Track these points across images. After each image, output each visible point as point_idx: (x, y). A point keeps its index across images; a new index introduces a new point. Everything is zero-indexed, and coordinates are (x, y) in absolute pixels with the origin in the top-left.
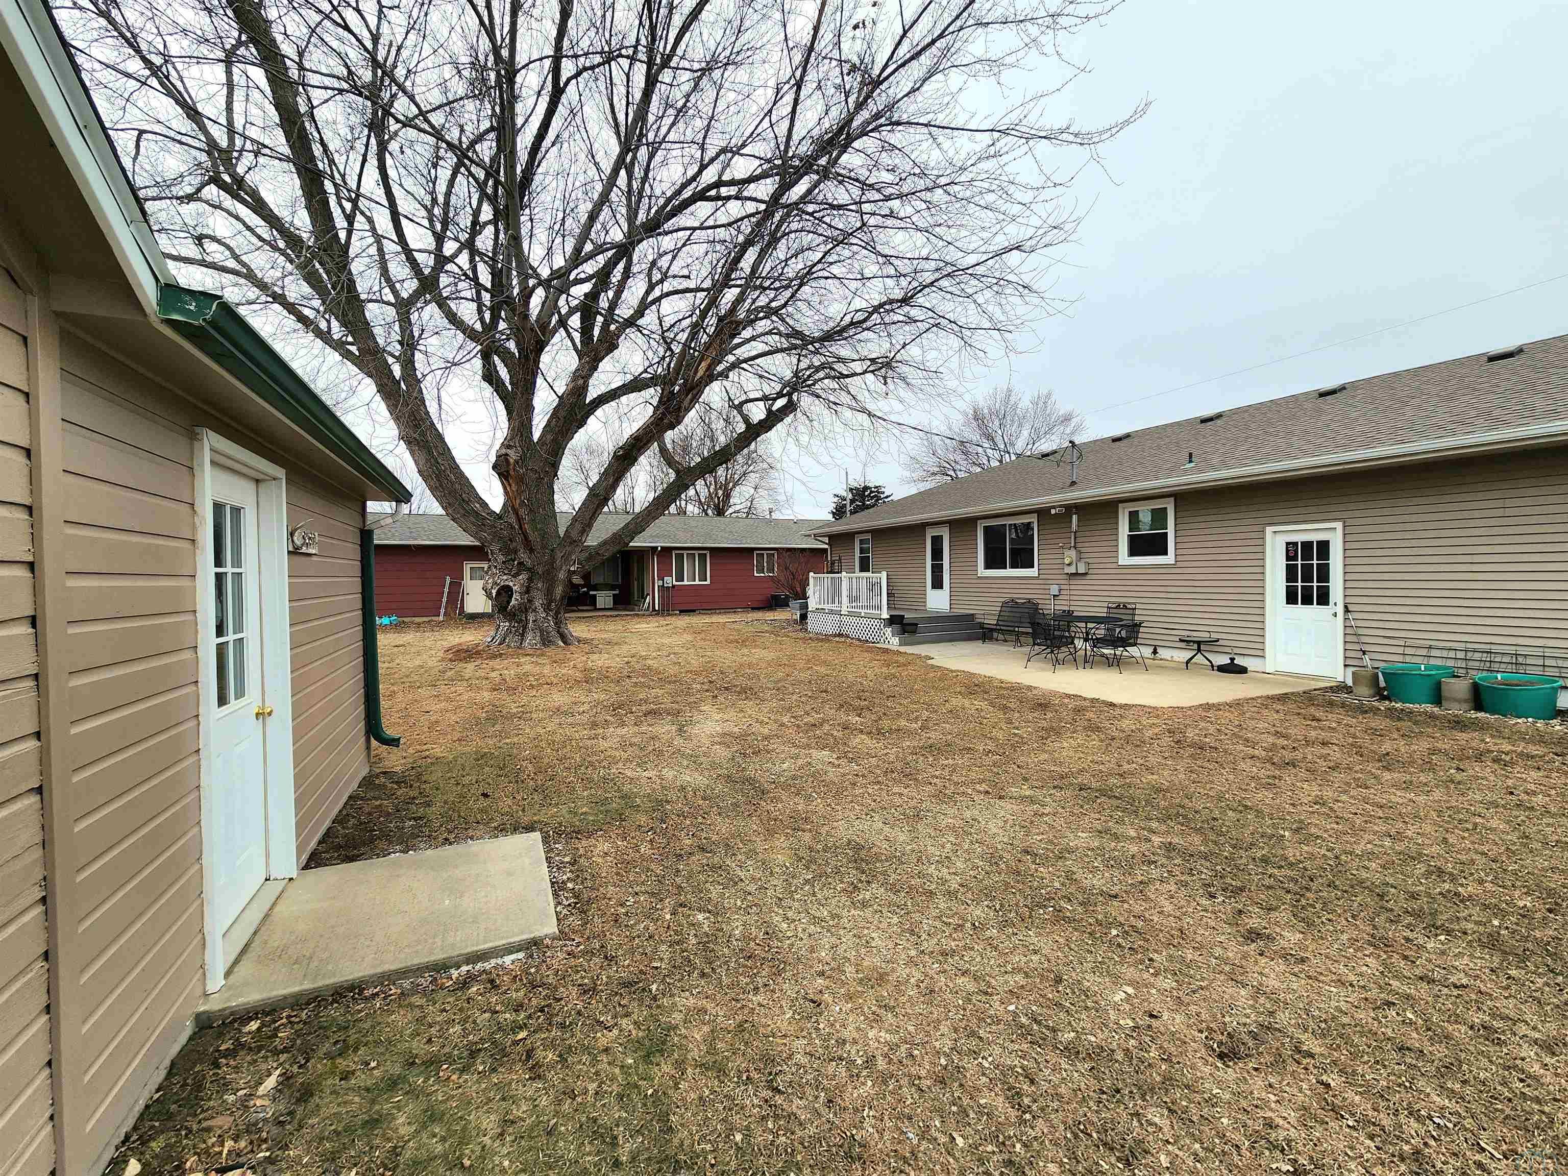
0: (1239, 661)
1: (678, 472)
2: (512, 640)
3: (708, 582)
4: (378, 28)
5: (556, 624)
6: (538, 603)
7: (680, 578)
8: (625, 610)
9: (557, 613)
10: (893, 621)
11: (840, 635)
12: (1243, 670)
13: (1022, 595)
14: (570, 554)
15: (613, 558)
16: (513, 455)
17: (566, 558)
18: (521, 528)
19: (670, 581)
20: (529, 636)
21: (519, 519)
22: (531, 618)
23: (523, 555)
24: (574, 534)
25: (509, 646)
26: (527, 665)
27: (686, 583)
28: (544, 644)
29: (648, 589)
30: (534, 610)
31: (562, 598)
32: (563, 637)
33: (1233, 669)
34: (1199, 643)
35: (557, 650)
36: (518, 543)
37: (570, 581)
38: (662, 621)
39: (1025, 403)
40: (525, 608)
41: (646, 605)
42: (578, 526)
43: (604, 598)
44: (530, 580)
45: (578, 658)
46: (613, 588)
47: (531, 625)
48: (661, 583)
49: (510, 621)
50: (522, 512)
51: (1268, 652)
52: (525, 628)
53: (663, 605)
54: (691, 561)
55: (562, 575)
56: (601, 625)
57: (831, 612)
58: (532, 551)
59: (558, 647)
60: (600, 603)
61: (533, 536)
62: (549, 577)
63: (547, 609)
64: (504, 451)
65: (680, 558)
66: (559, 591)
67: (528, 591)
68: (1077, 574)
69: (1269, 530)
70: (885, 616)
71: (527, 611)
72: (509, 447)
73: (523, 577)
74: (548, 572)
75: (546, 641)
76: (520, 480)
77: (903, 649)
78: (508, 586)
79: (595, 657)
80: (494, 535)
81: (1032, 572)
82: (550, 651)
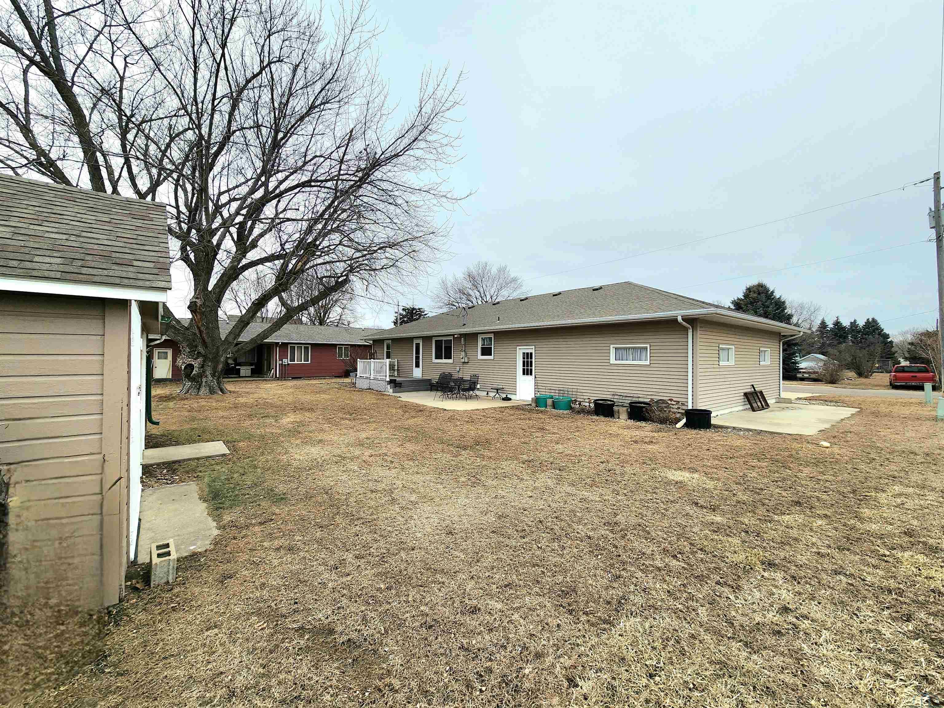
0: (509, 396)
1: (287, 309)
2: (193, 392)
3: (309, 362)
4: (124, 74)
5: (218, 383)
6: (208, 373)
7: (293, 359)
8: (258, 377)
9: (219, 378)
10: (392, 382)
11: (370, 389)
12: (510, 399)
13: (447, 370)
14: (228, 349)
15: (252, 350)
16: (199, 302)
17: (225, 351)
18: (201, 335)
19: (285, 361)
20: (203, 389)
21: (201, 332)
22: (204, 380)
23: (201, 349)
24: (230, 339)
25: (191, 395)
26: (203, 403)
27: (296, 362)
28: (211, 393)
29: (273, 365)
30: (206, 377)
31: (222, 370)
32: (222, 390)
33: (507, 399)
34: (497, 390)
35: (219, 395)
36: (198, 341)
37: (227, 362)
38: (280, 383)
39: (494, 271)
40: (201, 375)
41: (271, 374)
42: (232, 336)
43: (245, 371)
44: (204, 361)
45: (230, 399)
46: (251, 365)
47: (204, 384)
48: (281, 362)
49: (192, 382)
50: (202, 328)
51: (518, 393)
52: (200, 385)
53: (282, 374)
54: (299, 350)
55: (222, 359)
56: (243, 385)
57: (367, 378)
58: (206, 347)
59: (219, 394)
60: (242, 373)
61: (208, 340)
62: (215, 360)
63: (213, 375)
64: (194, 300)
65: (293, 349)
66: (220, 366)
67: (202, 367)
68: (464, 362)
69: (518, 348)
70: (388, 379)
71: (201, 377)
72: (197, 298)
73: (200, 360)
74: (215, 357)
75: (212, 392)
76: (202, 313)
77: (394, 394)
78: (192, 364)
79: (240, 399)
80: (184, 338)
81: (450, 361)
82: (215, 396)
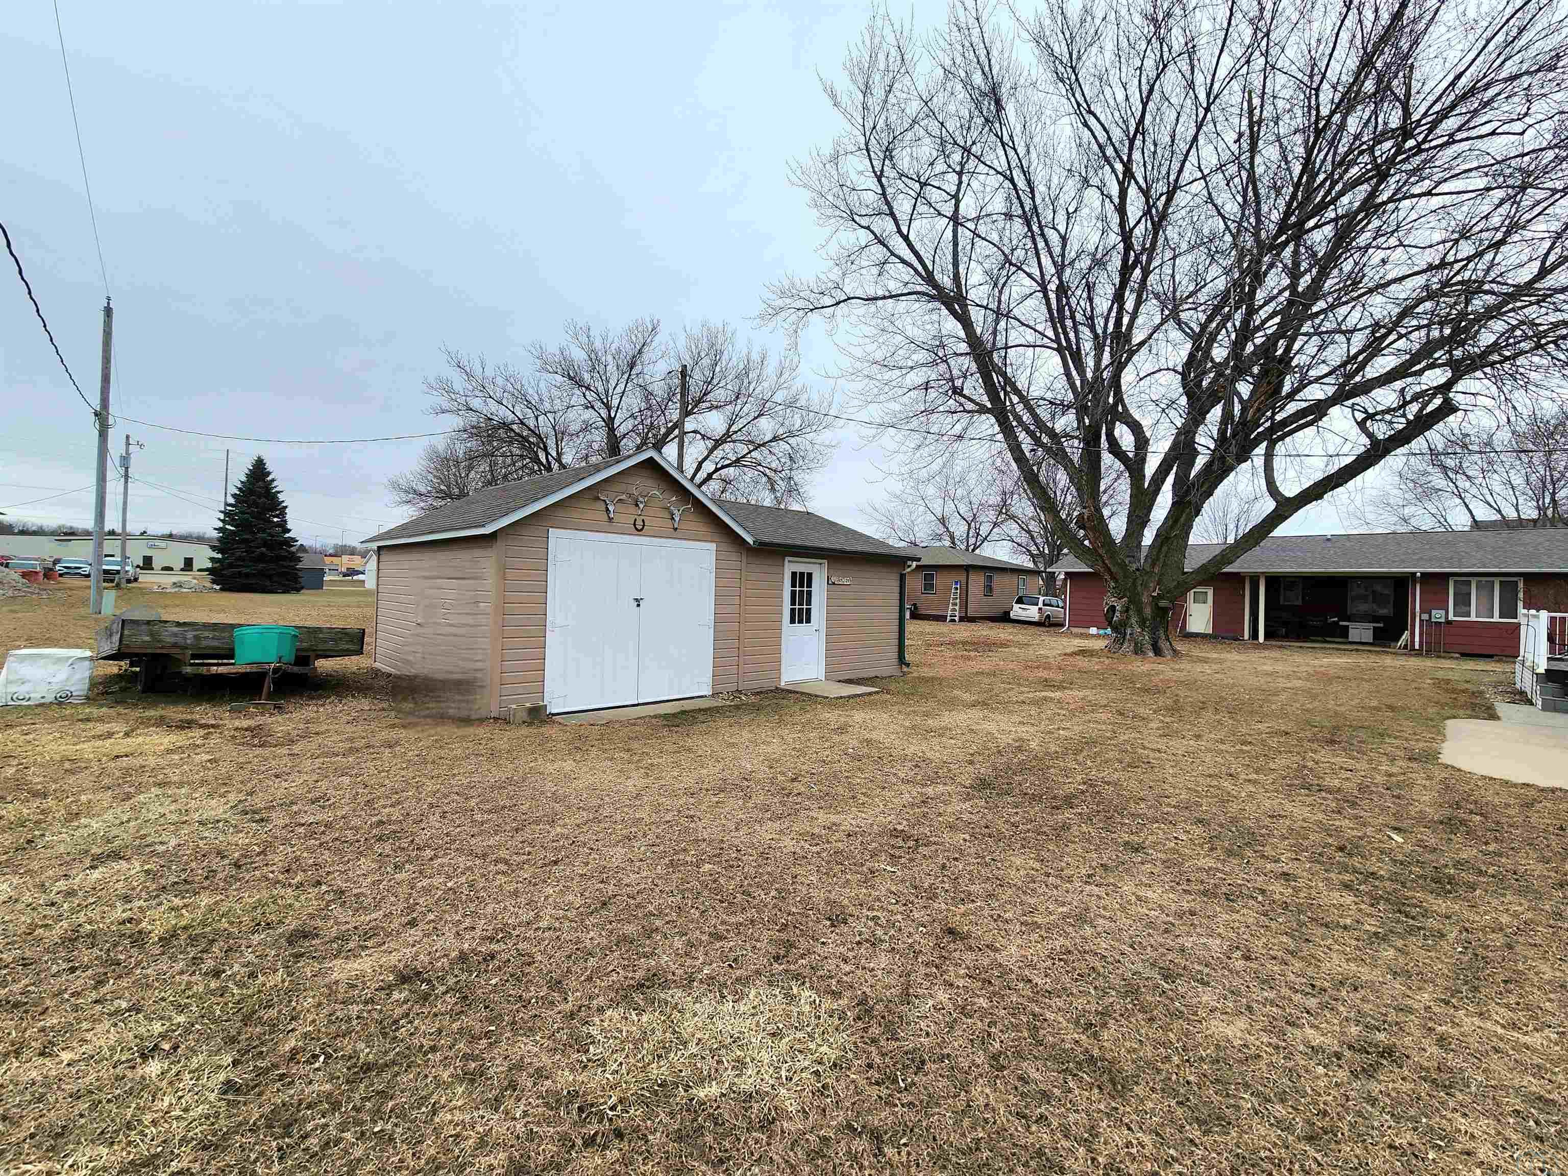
2: (1114, 648)
3: (1518, 620)
8: (1382, 646)
16: (1086, 513)
18: (1103, 562)
19: (1438, 615)
21: (1101, 557)
25: (1110, 651)
27: (1473, 619)
28: (1135, 653)
32: (1157, 650)
40: (1124, 624)
41: (1404, 642)
43: (1360, 631)
46: (1375, 619)
48: (1425, 617)
49: (1115, 633)
50: (1101, 552)
52: (1124, 638)
53: (1425, 644)
54: (1484, 591)
58: (1116, 580)
59: (1145, 656)
60: (1354, 636)
61: (1115, 569)
65: (1464, 586)
67: (1127, 611)
70: (1541, 669)
72: (1084, 507)
73: (1126, 599)
75: (1138, 651)
76: (1094, 529)
78: (1113, 606)
82: (1132, 657)
